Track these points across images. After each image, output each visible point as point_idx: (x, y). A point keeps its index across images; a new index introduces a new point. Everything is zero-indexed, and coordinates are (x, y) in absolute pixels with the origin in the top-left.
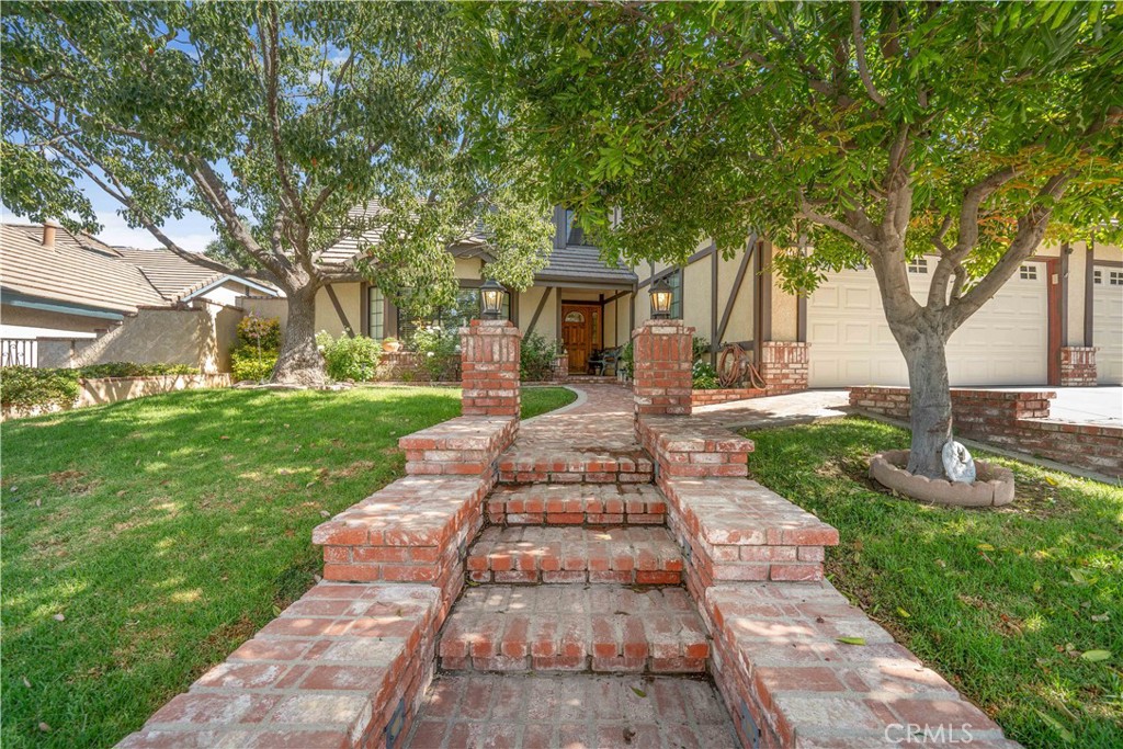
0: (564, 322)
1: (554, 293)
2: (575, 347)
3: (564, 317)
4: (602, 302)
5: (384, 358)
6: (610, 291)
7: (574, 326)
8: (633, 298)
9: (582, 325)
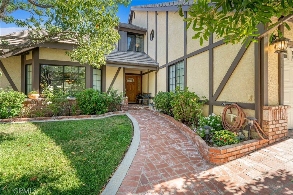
0: (126, 82)
1: (122, 70)
2: (131, 92)
3: (126, 80)
4: (142, 74)
5: (27, 103)
6: (145, 70)
7: (130, 83)
8: (156, 73)
9: (133, 83)
